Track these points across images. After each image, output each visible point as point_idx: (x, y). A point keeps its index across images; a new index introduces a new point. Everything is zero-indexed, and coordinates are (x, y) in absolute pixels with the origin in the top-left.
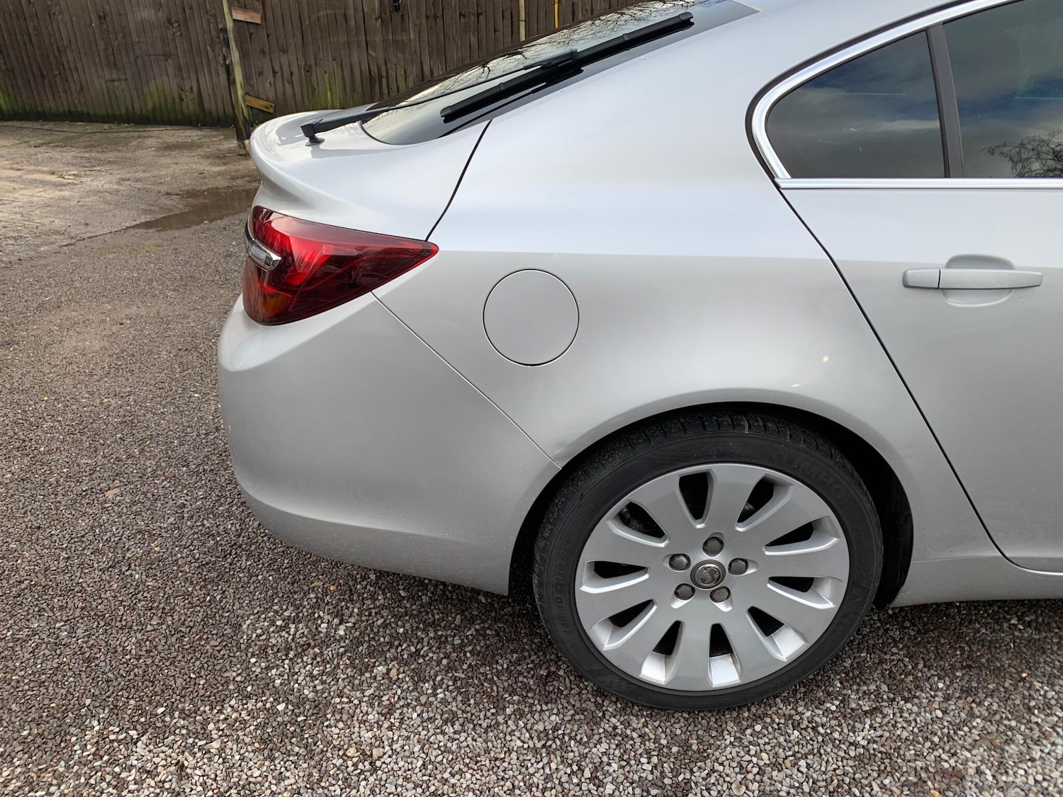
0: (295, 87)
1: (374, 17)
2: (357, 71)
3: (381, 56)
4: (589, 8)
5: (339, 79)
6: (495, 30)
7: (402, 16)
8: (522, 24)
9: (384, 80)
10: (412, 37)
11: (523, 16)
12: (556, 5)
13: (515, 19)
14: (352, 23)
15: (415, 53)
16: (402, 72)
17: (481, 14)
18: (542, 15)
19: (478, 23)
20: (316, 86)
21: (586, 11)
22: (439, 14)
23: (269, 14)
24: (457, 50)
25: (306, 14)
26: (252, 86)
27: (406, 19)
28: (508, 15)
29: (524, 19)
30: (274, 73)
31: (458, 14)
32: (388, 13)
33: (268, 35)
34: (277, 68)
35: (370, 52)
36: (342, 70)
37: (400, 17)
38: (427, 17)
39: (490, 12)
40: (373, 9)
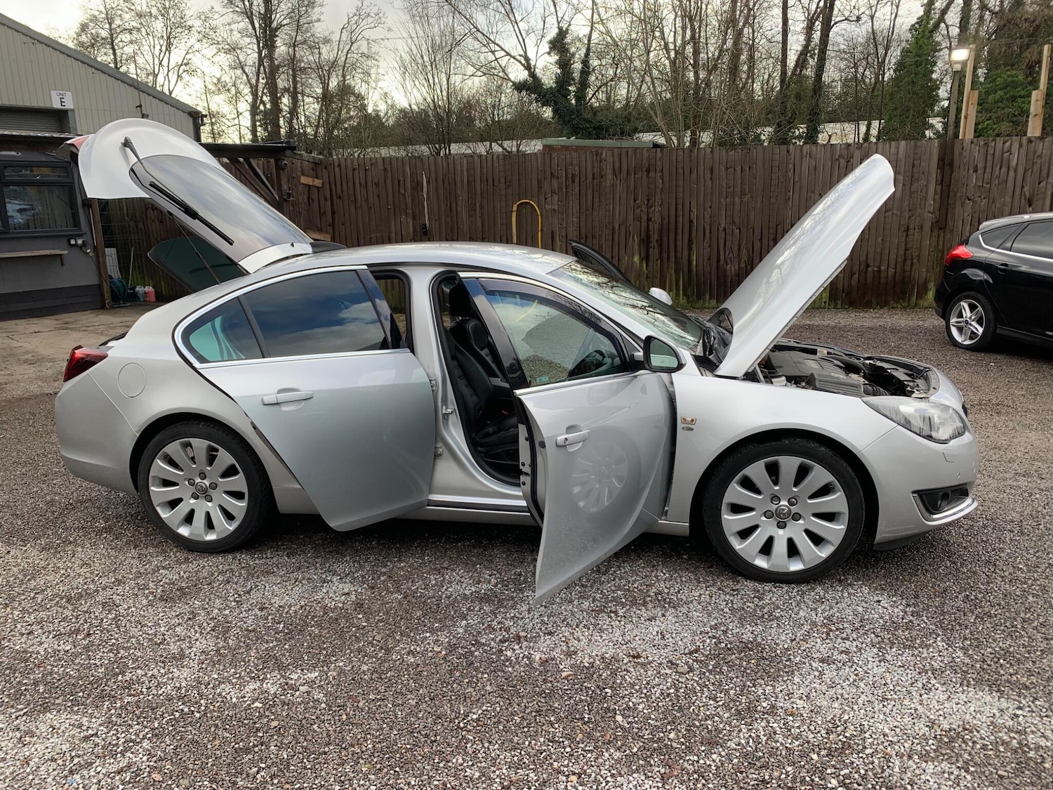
11: (515, 240)
12: (540, 233)
18: (529, 239)
23: (337, 235)
39: (492, 237)
40: (409, 234)
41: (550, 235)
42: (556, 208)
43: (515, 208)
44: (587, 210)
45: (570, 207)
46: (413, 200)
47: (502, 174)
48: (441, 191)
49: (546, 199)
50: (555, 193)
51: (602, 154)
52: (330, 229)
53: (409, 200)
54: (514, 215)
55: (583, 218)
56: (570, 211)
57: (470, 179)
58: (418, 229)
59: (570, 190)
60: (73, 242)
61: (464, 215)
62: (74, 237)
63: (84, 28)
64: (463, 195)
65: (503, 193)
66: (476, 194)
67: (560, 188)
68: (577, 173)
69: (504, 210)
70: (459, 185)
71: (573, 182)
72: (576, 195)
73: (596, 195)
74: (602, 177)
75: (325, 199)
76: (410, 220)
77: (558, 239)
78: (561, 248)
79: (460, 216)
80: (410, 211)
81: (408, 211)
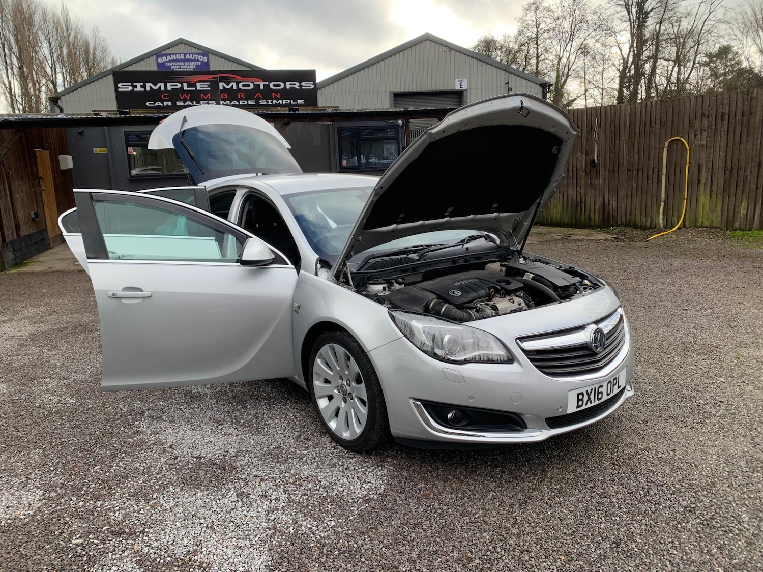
1: (582, 171)
2: (570, 199)
3: (583, 191)
4: (710, 167)
5: (561, 204)
6: (648, 180)
7: (596, 170)
8: (664, 177)
9: (583, 205)
10: (601, 182)
11: (664, 171)
12: (687, 166)
13: (660, 173)
14: (571, 173)
15: (601, 190)
16: (593, 201)
17: (640, 170)
18: (678, 171)
19: (638, 175)
20: (549, 206)
21: (708, 169)
22: (616, 170)
24: (624, 190)
27: (598, 172)
28: (656, 170)
29: (665, 173)
31: (626, 169)
32: (589, 169)
35: (578, 189)
36: (563, 198)
37: (595, 171)
38: (609, 171)
39: (645, 169)
40: (582, 167)
41: (697, 167)
42: (705, 143)
43: (667, 144)
44: (734, 144)
45: (718, 142)
46: (587, 141)
47: (658, 117)
48: (608, 133)
49: (695, 136)
50: (705, 131)
51: (752, 93)
53: (584, 141)
54: (665, 150)
55: (730, 152)
56: (718, 145)
57: (632, 122)
58: (589, 163)
59: (719, 127)
61: (625, 151)
63: (520, 33)
64: (624, 137)
65: (658, 132)
66: (635, 134)
67: (709, 126)
68: (727, 111)
69: (657, 146)
70: (622, 127)
71: (722, 119)
72: (724, 131)
73: (745, 130)
74: (751, 114)
76: (584, 157)
77: (704, 171)
78: (706, 179)
79: (621, 153)
80: (584, 149)
81: (583, 149)
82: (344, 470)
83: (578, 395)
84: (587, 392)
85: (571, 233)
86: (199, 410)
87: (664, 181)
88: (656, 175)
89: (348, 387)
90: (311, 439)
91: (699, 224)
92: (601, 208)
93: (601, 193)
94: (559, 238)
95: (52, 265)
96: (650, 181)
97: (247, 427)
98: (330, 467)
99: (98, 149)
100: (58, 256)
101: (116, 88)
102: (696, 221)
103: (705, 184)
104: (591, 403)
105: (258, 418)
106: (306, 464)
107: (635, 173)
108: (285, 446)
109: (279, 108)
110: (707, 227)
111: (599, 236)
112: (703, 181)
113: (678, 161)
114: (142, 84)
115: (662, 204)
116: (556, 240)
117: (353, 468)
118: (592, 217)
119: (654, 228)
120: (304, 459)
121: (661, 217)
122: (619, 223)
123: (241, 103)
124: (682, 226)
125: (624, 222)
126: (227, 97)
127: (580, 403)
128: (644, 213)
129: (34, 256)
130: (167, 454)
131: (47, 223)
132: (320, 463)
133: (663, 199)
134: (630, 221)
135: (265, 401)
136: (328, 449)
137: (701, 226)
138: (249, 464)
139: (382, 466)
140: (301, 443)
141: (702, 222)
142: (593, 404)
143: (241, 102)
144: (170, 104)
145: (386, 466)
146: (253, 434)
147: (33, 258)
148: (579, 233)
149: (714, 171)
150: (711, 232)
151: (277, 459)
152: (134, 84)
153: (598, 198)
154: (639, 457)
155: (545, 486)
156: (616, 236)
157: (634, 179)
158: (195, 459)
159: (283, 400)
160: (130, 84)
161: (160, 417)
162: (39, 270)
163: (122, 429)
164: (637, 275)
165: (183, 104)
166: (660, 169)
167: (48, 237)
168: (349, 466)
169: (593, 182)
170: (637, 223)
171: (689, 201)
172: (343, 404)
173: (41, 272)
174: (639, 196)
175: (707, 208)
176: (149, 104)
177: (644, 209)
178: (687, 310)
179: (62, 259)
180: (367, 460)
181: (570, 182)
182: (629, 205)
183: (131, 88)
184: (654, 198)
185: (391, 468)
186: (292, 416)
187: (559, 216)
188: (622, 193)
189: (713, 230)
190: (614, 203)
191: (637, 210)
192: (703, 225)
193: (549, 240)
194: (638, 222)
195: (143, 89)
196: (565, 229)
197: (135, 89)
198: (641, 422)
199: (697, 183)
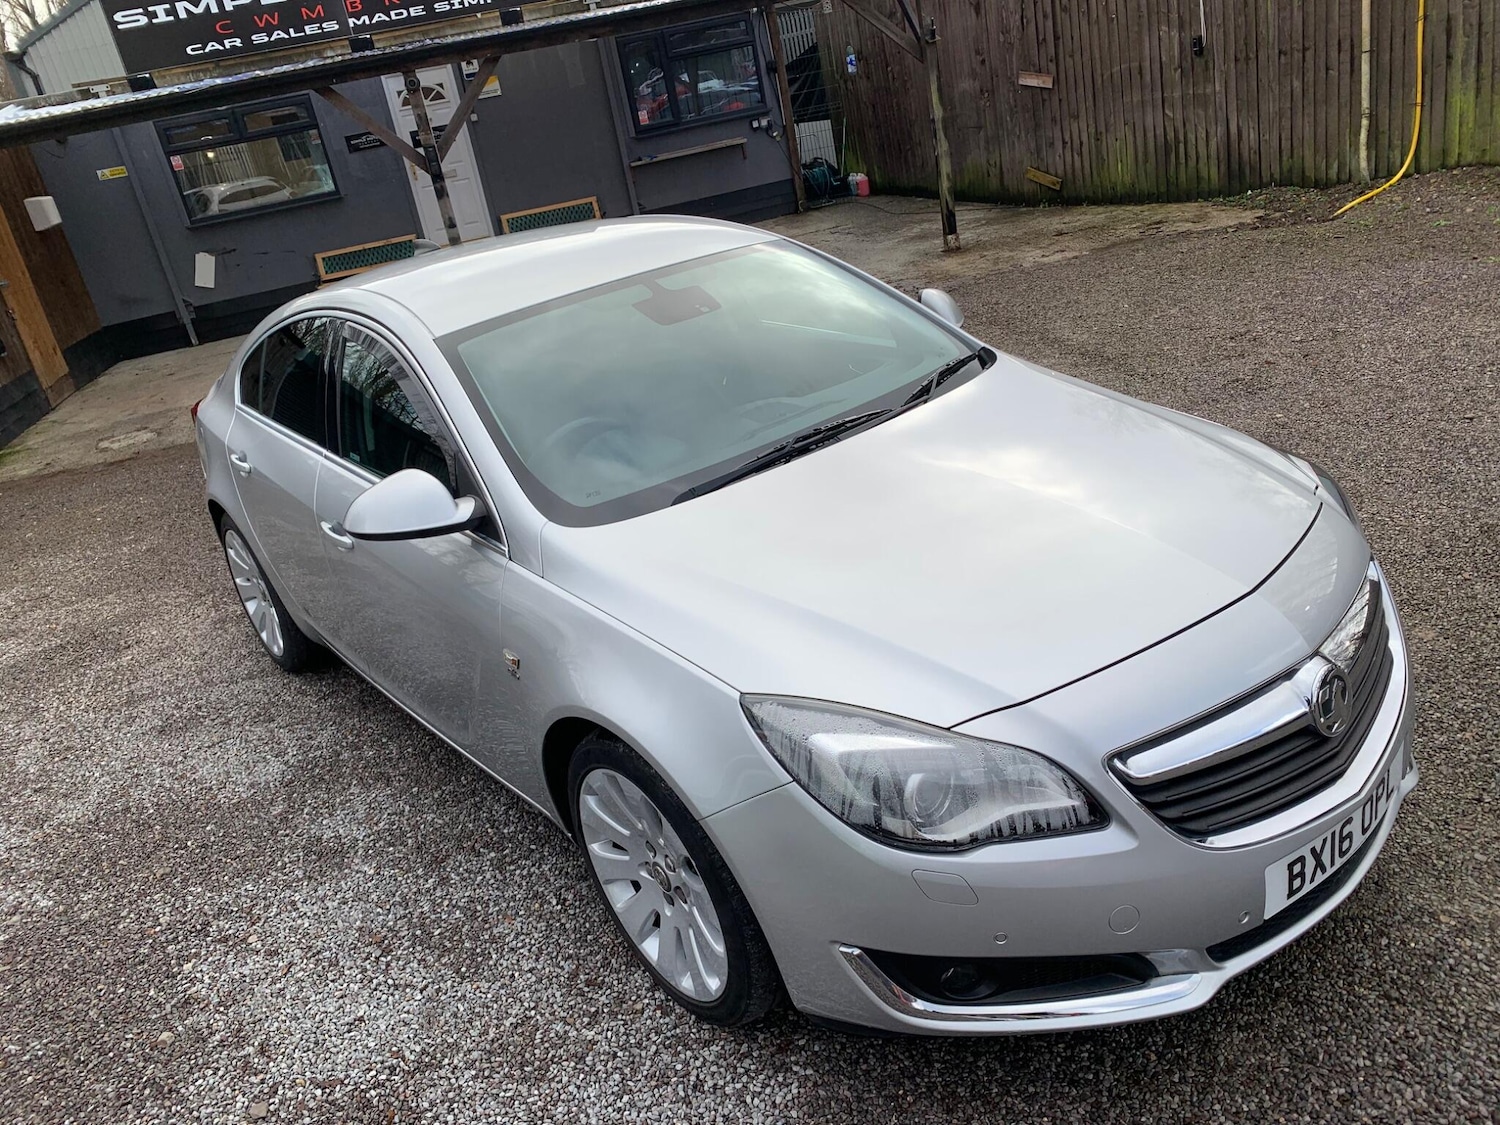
0: (1084, 158)
1: (1173, 67)
2: (1150, 135)
3: (1179, 117)
4: (1475, 21)
5: (1131, 150)
6: (1327, 69)
7: (1206, 62)
8: (1365, 58)
9: (1182, 146)
10: (1218, 88)
11: (1366, 44)
12: (1420, 24)
13: (1356, 51)
14: (1148, 78)
15: (1221, 109)
16: (1204, 135)
17: (1309, 48)
18: (1398, 40)
19: (1304, 61)
20: (1105, 157)
21: (1471, 25)
22: (1252, 56)
23: (1062, 76)
24: (1274, 101)
25: (1099, 71)
26: (1042, 160)
27: (1211, 66)
28: (1346, 45)
29: (1368, 49)
30: (1064, 143)
31: (1277, 51)
32: (1190, 60)
33: (1060, 100)
34: (1067, 139)
35: (1167, 111)
36: (1135, 137)
37: (1203, 64)
38: (1236, 60)
39: (1321, 45)
40: (1172, 58)
41: (1443, 25)
52: (1052, 67)
58: (1188, 48)
60: (755, 124)
61: (1270, 8)
62: (757, 117)
75: (1045, 16)
76: (1175, 33)
77: (1461, 32)
78: (1466, 52)
79: (1262, 15)
80: (1174, 16)
81: (1171, 16)
82: (690, 1092)
83: (1291, 866)
84: (1313, 850)
85: (1158, 218)
86: (335, 904)
87: (1365, 68)
88: (1346, 57)
89: (669, 873)
90: (603, 982)
91: (1452, 161)
92: (1221, 149)
93: (1221, 115)
94: (1135, 234)
95: (53, 456)
96: (1333, 73)
97: (449, 951)
98: (653, 1083)
99: (107, 171)
100: (69, 429)
101: (113, 24)
102: (1445, 152)
103: (1465, 63)
104: (1324, 870)
105: (474, 916)
106: (593, 1078)
107: (1298, 56)
108: (542, 1015)
109: (479, 15)
110: (1470, 165)
111: (1223, 217)
112: (1458, 56)
113: (1399, 14)
114: (167, 6)
115: (1365, 122)
116: (1132, 241)
117: (710, 1083)
118: (1204, 174)
119: (1345, 182)
120: (589, 1059)
121: (1363, 153)
122: (1265, 180)
123: (394, 17)
124: (1412, 170)
125: (1277, 176)
126: (360, 7)
127: (1297, 883)
128: (1322, 147)
129: (16, 436)
130: (253, 1079)
131: (31, 356)
132: (627, 1071)
133: (1367, 111)
134: (1290, 170)
135: (493, 854)
136: (645, 1015)
137: (1458, 165)
138: (451, 1095)
139: (786, 1068)
140: (579, 999)
141: (1459, 154)
142: (1330, 871)
143: (392, 13)
144: (238, 42)
145: (795, 1068)
146: (463, 978)
147: (15, 441)
148: (1179, 216)
149: (1485, 29)
150: (1483, 176)
151: (522, 1066)
152: (150, 9)
153: (1214, 127)
154: (1451, 961)
155: (1217, 1107)
156: (1261, 213)
157: (1295, 70)
158: (319, 1092)
159: (533, 847)
160: (141, 10)
161: (244, 940)
162: (25, 472)
163: (152, 993)
164: (1332, 325)
165: (266, 39)
166: (1356, 41)
167: (40, 385)
168: (702, 1077)
169: (1200, 91)
170: (1307, 174)
171: (1427, 108)
172: (668, 911)
173: (29, 477)
174: (1310, 110)
175: (1471, 119)
176: (193, 50)
177: (1321, 139)
178: (1471, 419)
179: (75, 437)
180: (744, 1048)
181: (1148, 97)
182: (1286, 135)
183: (144, 20)
184: (1345, 112)
185: (809, 1072)
186: (554, 902)
187: (1128, 179)
188: (1270, 107)
189: (1486, 171)
190: (1252, 135)
191: (1306, 145)
192: (1462, 163)
193: (1114, 245)
194: (1310, 173)
195: (171, 18)
196: (1146, 207)
197: (154, 21)
198: (1432, 825)
199: (1444, 62)
